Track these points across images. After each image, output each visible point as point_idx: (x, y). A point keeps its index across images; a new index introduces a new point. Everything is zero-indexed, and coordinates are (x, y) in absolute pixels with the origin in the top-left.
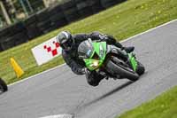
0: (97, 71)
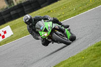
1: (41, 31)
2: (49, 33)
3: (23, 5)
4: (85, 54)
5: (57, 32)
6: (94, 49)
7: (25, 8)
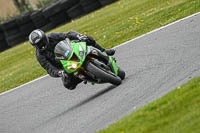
0: (75, 74)
1: (66, 59)
2: (81, 63)
3: (3, 28)
4: (126, 126)
5: (96, 60)
6: (144, 116)
7: (6, 34)
